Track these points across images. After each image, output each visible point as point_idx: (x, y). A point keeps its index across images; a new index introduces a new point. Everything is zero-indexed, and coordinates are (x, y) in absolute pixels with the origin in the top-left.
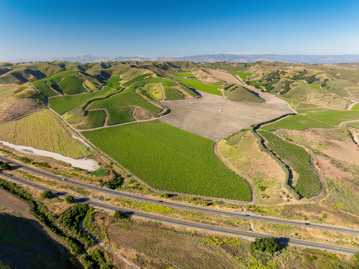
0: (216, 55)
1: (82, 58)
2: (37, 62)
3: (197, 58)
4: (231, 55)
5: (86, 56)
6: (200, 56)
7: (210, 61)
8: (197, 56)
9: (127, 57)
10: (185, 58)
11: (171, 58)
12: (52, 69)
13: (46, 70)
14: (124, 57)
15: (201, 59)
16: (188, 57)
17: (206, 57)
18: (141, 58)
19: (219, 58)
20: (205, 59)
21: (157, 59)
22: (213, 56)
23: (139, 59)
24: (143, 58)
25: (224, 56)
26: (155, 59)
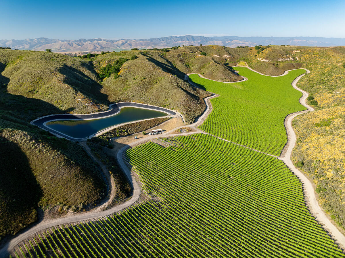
0: (184, 37)
1: (36, 40)
5: (40, 38)
6: (167, 38)
8: (164, 38)
9: (89, 39)
11: (140, 40)
15: (169, 41)
16: (155, 39)
17: (174, 39)
18: (104, 40)
19: (188, 40)
20: (175, 41)
21: (124, 41)
22: (182, 38)
23: (104, 41)
24: (107, 41)
25: (193, 38)
26: (122, 41)
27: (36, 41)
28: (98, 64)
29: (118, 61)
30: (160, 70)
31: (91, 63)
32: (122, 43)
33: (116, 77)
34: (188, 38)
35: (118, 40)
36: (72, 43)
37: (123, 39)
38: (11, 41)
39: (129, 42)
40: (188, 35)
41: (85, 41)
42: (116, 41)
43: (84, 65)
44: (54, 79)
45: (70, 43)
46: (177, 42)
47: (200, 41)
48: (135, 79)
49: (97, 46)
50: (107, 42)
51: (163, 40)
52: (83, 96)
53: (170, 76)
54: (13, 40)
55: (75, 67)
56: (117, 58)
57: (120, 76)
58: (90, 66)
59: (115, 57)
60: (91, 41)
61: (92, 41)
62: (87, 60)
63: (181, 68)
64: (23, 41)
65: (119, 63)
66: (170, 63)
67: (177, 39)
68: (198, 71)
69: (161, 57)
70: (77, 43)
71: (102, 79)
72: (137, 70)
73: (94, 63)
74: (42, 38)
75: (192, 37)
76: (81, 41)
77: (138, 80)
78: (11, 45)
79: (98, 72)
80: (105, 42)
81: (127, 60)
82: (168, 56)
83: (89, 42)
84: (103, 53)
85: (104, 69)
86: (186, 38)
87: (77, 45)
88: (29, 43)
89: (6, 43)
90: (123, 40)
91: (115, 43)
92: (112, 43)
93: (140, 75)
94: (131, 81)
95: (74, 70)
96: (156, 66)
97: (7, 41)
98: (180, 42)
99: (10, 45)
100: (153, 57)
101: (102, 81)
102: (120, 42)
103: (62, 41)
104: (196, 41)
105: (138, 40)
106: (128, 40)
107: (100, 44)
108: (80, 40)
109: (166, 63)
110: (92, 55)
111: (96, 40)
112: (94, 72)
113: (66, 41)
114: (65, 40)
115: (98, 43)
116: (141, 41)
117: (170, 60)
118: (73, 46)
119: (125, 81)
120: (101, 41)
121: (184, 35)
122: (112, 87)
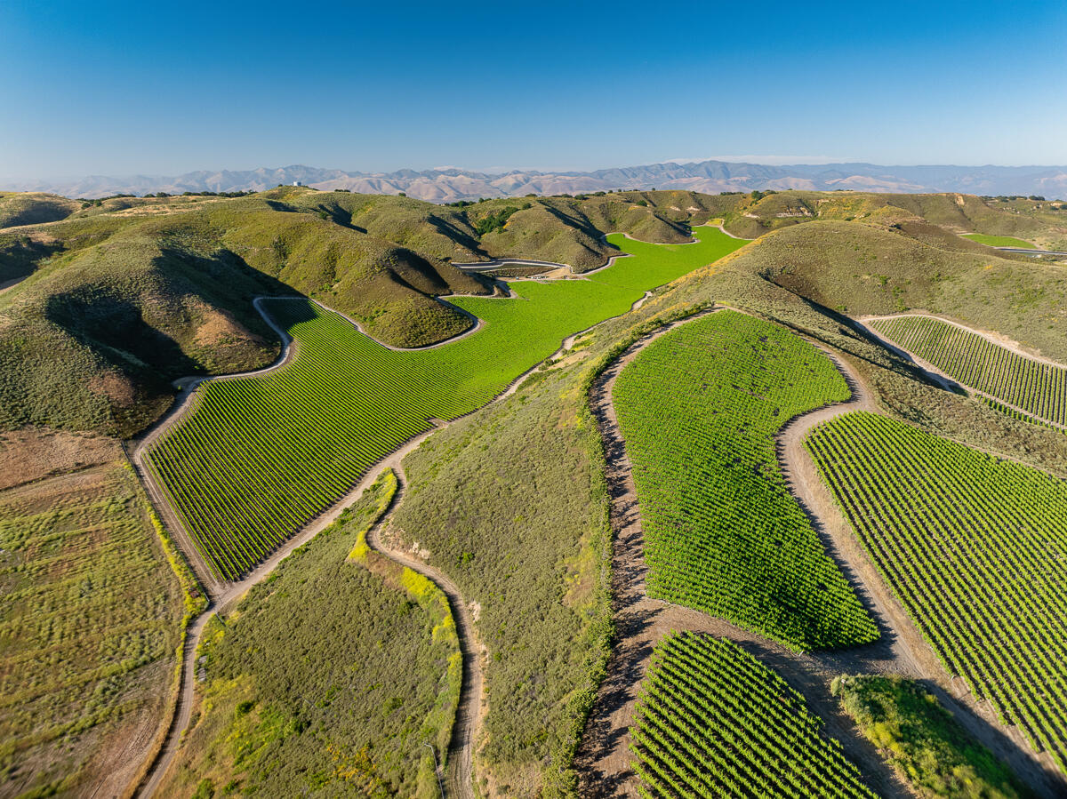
0: (700, 165)
1: (281, 173)
2: (189, 194)
3: (642, 175)
4: (750, 165)
5: (291, 167)
6: (646, 168)
7: (692, 184)
8: (639, 168)
9: (423, 170)
10: (600, 174)
11: (568, 174)
12: (323, 249)
13: (282, 250)
14: (412, 171)
15: (654, 177)
16: (611, 171)
17: (668, 172)
18: (466, 174)
19: (710, 174)
20: (669, 176)
21: (520, 177)
22: (690, 169)
23: (465, 178)
24: (474, 176)
25: (726, 170)
26: (516, 178)
27: (283, 176)
28: (474, 215)
29: (504, 212)
30: (560, 222)
31: (464, 214)
32: (514, 181)
33: (500, 232)
34: (709, 169)
35: (504, 175)
36: (379, 182)
37: (518, 172)
38: (220, 175)
39: (534, 180)
40: (711, 162)
41: (414, 175)
42: (498, 177)
43: (456, 216)
44: (425, 229)
45: (374, 181)
46: (673, 182)
47: (744, 179)
48: (524, 234)
49: (446, 189)
50: (473, 180)
51: (635, 176)
52: (462, 246)
53: (570, 229)
54: (225, 173)
55: (445, 218)
56: (503, 207)
57: (506, 230)
58: (463, 218)
59: (499, 207)
60: (429, 177)
61: (431, 175)
62: (459, 210)
63: (599, 224)
64: (247, 173)
65: (505, 214)
66: (585, 217)
67: (678, 171)
68: (626, 230)
69: (572, 208)
70: (392, 181)
71: (480, 235)
72: (529, 223)
73: (469, 214)
74: (297, 166)
75: (724, 166)
76: (402, 176)
77: (529, 235)
78: (219, 186)
79: (475, 226)
80: (467, 180)
81: (518, 210)
82: (584, 206)
83: (425, 179)
84: (482, 201)
85: (485, 222)
86: (703, 170)
87: (391, 188)
88: (264, 180)
89: (208, 181)
90: (518, 175)
91: (496, 183)
92: (487, 183)
93: (531, 229)
94: (519, 236)
95: (443, 221)
96: (556, 218)
97: (209, 174)
98: (684, 180)
99: (215, 186)
100: (557, 208)
101: (480, 238)
102: (511, 181)
103: (351, 175)
104: (732, 179)
105: (562, 174)
106: (535, 173)
107: (453, 185)
108: (399, 174)
109: (577, 217)
110: (465, 204)
111: (443, 173)
112: (469, 226)
113: (363, 175)
114: (358, 174)
115: (449, 182)
116: (568, 178)
117: (586, 213)
118: (381, 189)
119: (512, 237)
120: (456, 175)
121: (697, 161)
122: (495, 243)
